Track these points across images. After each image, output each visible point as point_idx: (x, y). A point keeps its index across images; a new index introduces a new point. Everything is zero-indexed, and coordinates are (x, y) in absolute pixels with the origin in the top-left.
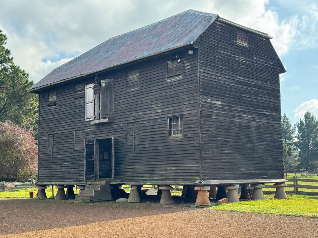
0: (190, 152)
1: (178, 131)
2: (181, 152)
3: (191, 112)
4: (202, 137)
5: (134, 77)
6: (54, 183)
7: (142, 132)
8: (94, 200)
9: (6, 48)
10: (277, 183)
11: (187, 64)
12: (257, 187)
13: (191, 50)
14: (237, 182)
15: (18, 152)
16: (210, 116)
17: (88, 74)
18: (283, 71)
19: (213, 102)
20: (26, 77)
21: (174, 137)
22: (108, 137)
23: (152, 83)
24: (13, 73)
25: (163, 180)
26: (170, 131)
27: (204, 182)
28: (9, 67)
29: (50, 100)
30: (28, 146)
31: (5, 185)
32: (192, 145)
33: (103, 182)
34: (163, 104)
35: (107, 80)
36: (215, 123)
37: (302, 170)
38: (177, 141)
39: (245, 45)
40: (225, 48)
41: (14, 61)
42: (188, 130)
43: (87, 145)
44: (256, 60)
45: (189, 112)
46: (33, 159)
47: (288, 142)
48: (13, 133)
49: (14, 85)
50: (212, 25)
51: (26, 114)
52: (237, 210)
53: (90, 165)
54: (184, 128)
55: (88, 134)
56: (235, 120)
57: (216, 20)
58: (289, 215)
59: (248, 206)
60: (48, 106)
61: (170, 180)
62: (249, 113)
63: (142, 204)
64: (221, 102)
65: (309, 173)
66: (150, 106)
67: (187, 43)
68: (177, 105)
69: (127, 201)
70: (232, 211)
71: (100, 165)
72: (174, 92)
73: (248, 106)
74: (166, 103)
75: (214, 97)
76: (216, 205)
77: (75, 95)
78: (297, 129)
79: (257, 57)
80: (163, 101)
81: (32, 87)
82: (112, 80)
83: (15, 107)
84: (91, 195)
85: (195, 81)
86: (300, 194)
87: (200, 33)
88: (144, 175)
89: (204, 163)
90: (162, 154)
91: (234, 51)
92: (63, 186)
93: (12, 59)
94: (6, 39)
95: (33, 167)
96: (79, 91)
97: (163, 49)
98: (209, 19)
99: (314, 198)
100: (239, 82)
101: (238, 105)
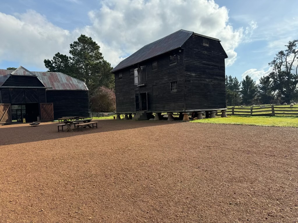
0: (180, 97)
1: (175, 88)
2: (177, 98)
3: (181, 79)
4: (186, 91)
5: (155, 64)
6: (123, 113)
7: (159, 89)
8: (139, 120)
9: (100, 52)
10: (222, 110)
11: (179, 57)
12: (212, 112)
13: (180, 50)
14: (203, 111)
15: (109, 100)
16: (189, 81)
17: (135, 64)
18: (226, 57)
19: (191, 74)
20: (110, 65)
21: (173, 91)
22: (145, 92)
23: (163, 66)
24: (104, 64)
25: (169, 110)
26: (171, 89)
27: (186, 111)
28: (102, 61)
29: (119, 76)
30: (112, 97)
31: (104, 114)
32: (181, 94)
33: (143, 112)
34: (168, 76)
35: (143, 66)
36: (192, 84)
37: (244, 104)
38: (174, 93)
39: (207, 45)
40: (197, 48)
41: (104, 58)
42: (179, 88)
43: (136, 96)
44: (213, 53)
45: (180, 80)
46: (115, 103)
47: (237, 90)
48: (106, 91)
49: (105, 70)
50: (190, 37)
51: (111, 83)
52: (201, 122)
53: (137, 105)
54: (178, 87)
55: (136, 91)
56: (202, 82)
57: (192, 35)
58: (223, 124)
59: (206, 121)
60: (119, 79)
61: (172, 110)
62: (209, 78)
63: (161, 121)
64: (195, 74)
65: (246, 105)
66: (162, 78)
67: (178, 47)
68: (174, 76)
69: (154, 120)
70: (198, 123)
71: (142, 104)
72: (173, 70)
73: (208, 75)
74: (169, 76)
75: (191, 72)
76: (192, 121)
77: (130, 74)
78: (242, 84)
79: (213, 51)
80: (168, 75)
81: (112, 70)
82: (145, 66)
83: (106, 80)
84: (138, 117)
85: (182, 65)
86: (235, 115)
87: (185, 42)
88: (160, 108)
89: (186, 102)
90: (168, 99)
91: (201, 49)
92: (127, 114)
93: (103, 57)
94: (100, 48)
95: (115, 106)
96: (131, 72)
97: (168, 50)
98: (189, 34)
99: (241, 117)
100: (204, 64)
101: (203, 75)
